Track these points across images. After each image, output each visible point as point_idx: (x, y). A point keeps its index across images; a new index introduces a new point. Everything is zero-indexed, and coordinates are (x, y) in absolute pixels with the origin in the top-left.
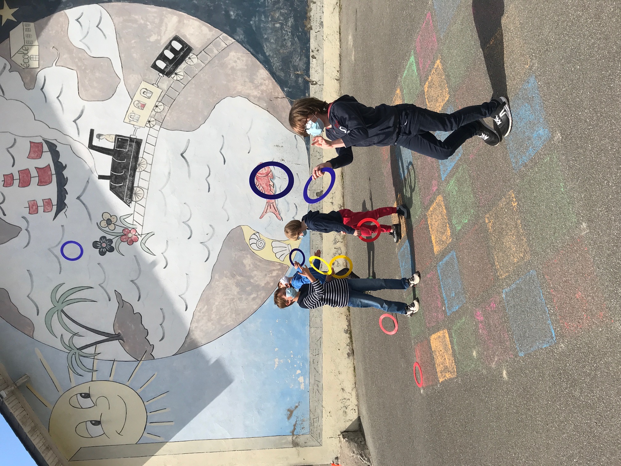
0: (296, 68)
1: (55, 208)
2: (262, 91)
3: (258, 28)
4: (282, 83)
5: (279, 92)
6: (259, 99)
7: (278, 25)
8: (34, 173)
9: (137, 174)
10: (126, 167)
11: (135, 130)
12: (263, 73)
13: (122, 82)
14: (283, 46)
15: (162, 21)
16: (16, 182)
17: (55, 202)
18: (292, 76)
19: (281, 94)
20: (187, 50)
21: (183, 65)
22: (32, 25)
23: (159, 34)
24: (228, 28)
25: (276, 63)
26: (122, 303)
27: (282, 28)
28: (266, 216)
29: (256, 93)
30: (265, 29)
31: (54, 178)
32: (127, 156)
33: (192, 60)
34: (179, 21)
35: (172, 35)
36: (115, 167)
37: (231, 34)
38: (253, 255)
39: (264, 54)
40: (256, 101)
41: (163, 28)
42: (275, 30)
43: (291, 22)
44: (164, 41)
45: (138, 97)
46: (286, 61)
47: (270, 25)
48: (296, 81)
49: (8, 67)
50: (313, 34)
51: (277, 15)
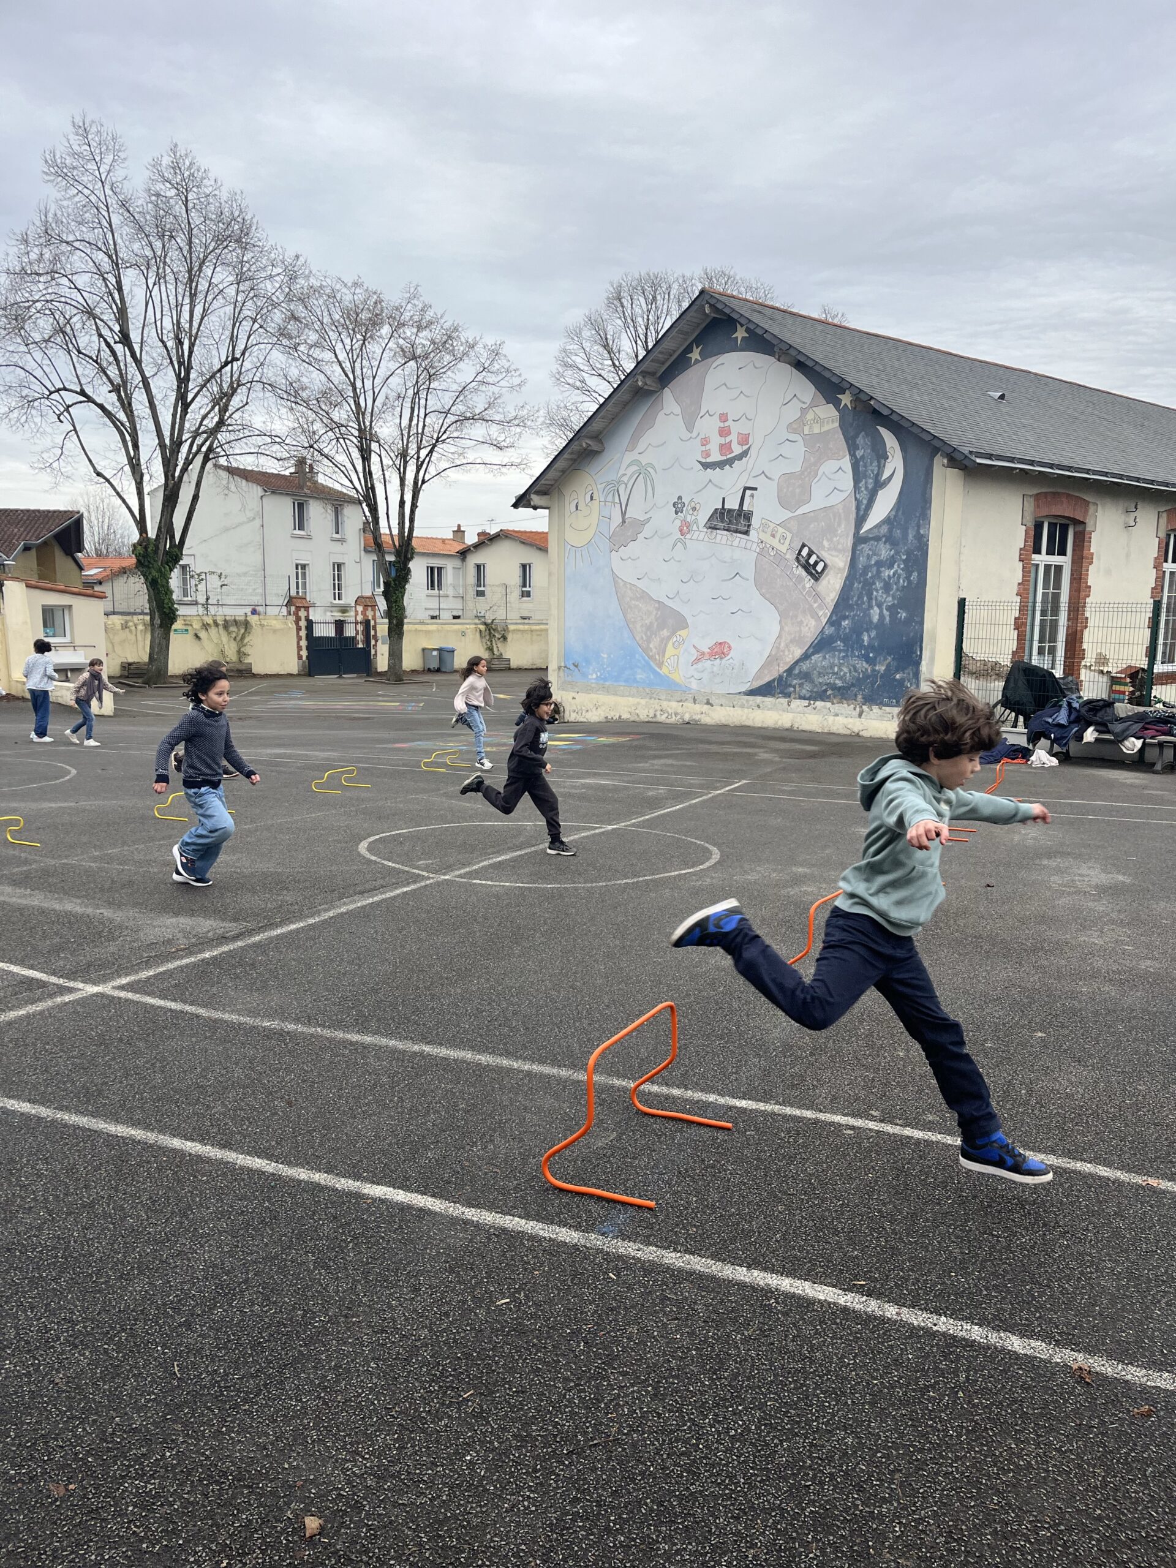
0: (801, 685)
1: (704, 460)
2: (783, 651)
3: (835, 649)
4: (789, 671)
5: (783, 668)
6: (778, 648)
7: (836, 669)
8: (728, 439)
9: (725, 533)
10: (730, 522)
11: (756, 530)
12: (798, 653)
13: (792, 515)
14: (820, 673)
15: (839, 551)
16: (722, 425)
17: (708, 460)
18: (795, 682)
19: (782, 670)
20: (816, 577)
21: (804, 573)
22: (837, 424)
23: (829, 549)
24: (834, 618)
25: (805, 666)
26: (644, 523)
27: (834, 673)
28: (694, 651)
29: (782, 645)
30: (834, 656)
31: (724, 458)
32: (737, 524)
33: (808, 582)
34: (839, 569)
35: (828, 562)
36: (730, 511)
37: (830, 622)
38: (669, 638)
39: (813, 654)
40: (776, 646)
41: (834, 553)
42: (832, 667)
43: (839, 683)
44: (824, 555)
45: (781, 530)
46: (806, 676)
47: (836, 661)
48: (790, 686)
49: (805, 406)
50: (828, 704)
51: (845, 670)
